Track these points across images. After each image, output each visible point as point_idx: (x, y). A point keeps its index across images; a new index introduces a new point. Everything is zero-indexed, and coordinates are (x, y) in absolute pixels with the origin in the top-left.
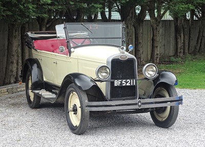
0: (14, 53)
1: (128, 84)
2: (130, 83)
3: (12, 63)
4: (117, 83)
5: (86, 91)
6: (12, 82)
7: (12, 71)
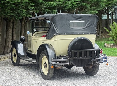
0: (10, 36)
3: (9, 42)
6: (8, 52)
7: (8, 46)
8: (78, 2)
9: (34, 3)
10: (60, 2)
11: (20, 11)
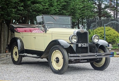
1: (85, 46)
2: (86, 45)
4: (80, 45)
5: (65, 49)
8: (60, 9)
9: (23, 3)
10: (45, 6)
11: (10, 10)
